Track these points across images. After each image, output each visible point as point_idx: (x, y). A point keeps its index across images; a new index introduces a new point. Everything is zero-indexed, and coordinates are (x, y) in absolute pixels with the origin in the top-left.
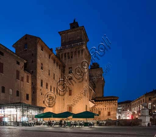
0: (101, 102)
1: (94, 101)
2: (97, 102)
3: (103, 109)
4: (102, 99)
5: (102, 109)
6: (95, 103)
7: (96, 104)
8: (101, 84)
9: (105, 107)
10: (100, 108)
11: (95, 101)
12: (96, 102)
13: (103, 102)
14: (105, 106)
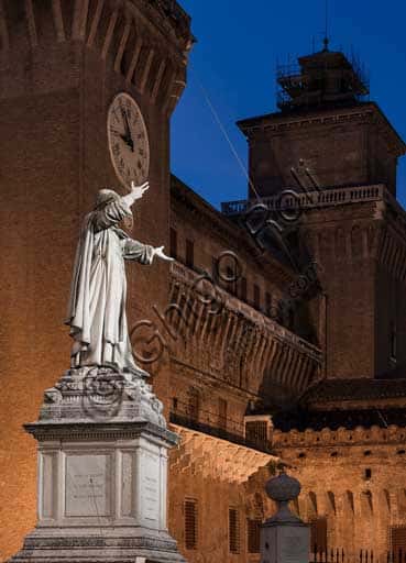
0: (326, 433)
1: (267, 418)
2: (294, 434)
3: (350, 495)
4: (365, 405)
5: (339, 500)
6: (276, 437)
7: (290, 454)
8: (366, 255)
9: (363, 485)
10: (318, 490)
11: (278, 425)
12: (285, 429)
13: (342, 433)
14: (368, 474)
